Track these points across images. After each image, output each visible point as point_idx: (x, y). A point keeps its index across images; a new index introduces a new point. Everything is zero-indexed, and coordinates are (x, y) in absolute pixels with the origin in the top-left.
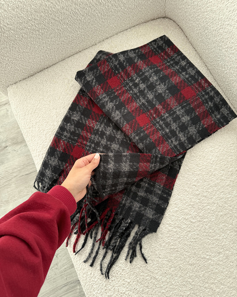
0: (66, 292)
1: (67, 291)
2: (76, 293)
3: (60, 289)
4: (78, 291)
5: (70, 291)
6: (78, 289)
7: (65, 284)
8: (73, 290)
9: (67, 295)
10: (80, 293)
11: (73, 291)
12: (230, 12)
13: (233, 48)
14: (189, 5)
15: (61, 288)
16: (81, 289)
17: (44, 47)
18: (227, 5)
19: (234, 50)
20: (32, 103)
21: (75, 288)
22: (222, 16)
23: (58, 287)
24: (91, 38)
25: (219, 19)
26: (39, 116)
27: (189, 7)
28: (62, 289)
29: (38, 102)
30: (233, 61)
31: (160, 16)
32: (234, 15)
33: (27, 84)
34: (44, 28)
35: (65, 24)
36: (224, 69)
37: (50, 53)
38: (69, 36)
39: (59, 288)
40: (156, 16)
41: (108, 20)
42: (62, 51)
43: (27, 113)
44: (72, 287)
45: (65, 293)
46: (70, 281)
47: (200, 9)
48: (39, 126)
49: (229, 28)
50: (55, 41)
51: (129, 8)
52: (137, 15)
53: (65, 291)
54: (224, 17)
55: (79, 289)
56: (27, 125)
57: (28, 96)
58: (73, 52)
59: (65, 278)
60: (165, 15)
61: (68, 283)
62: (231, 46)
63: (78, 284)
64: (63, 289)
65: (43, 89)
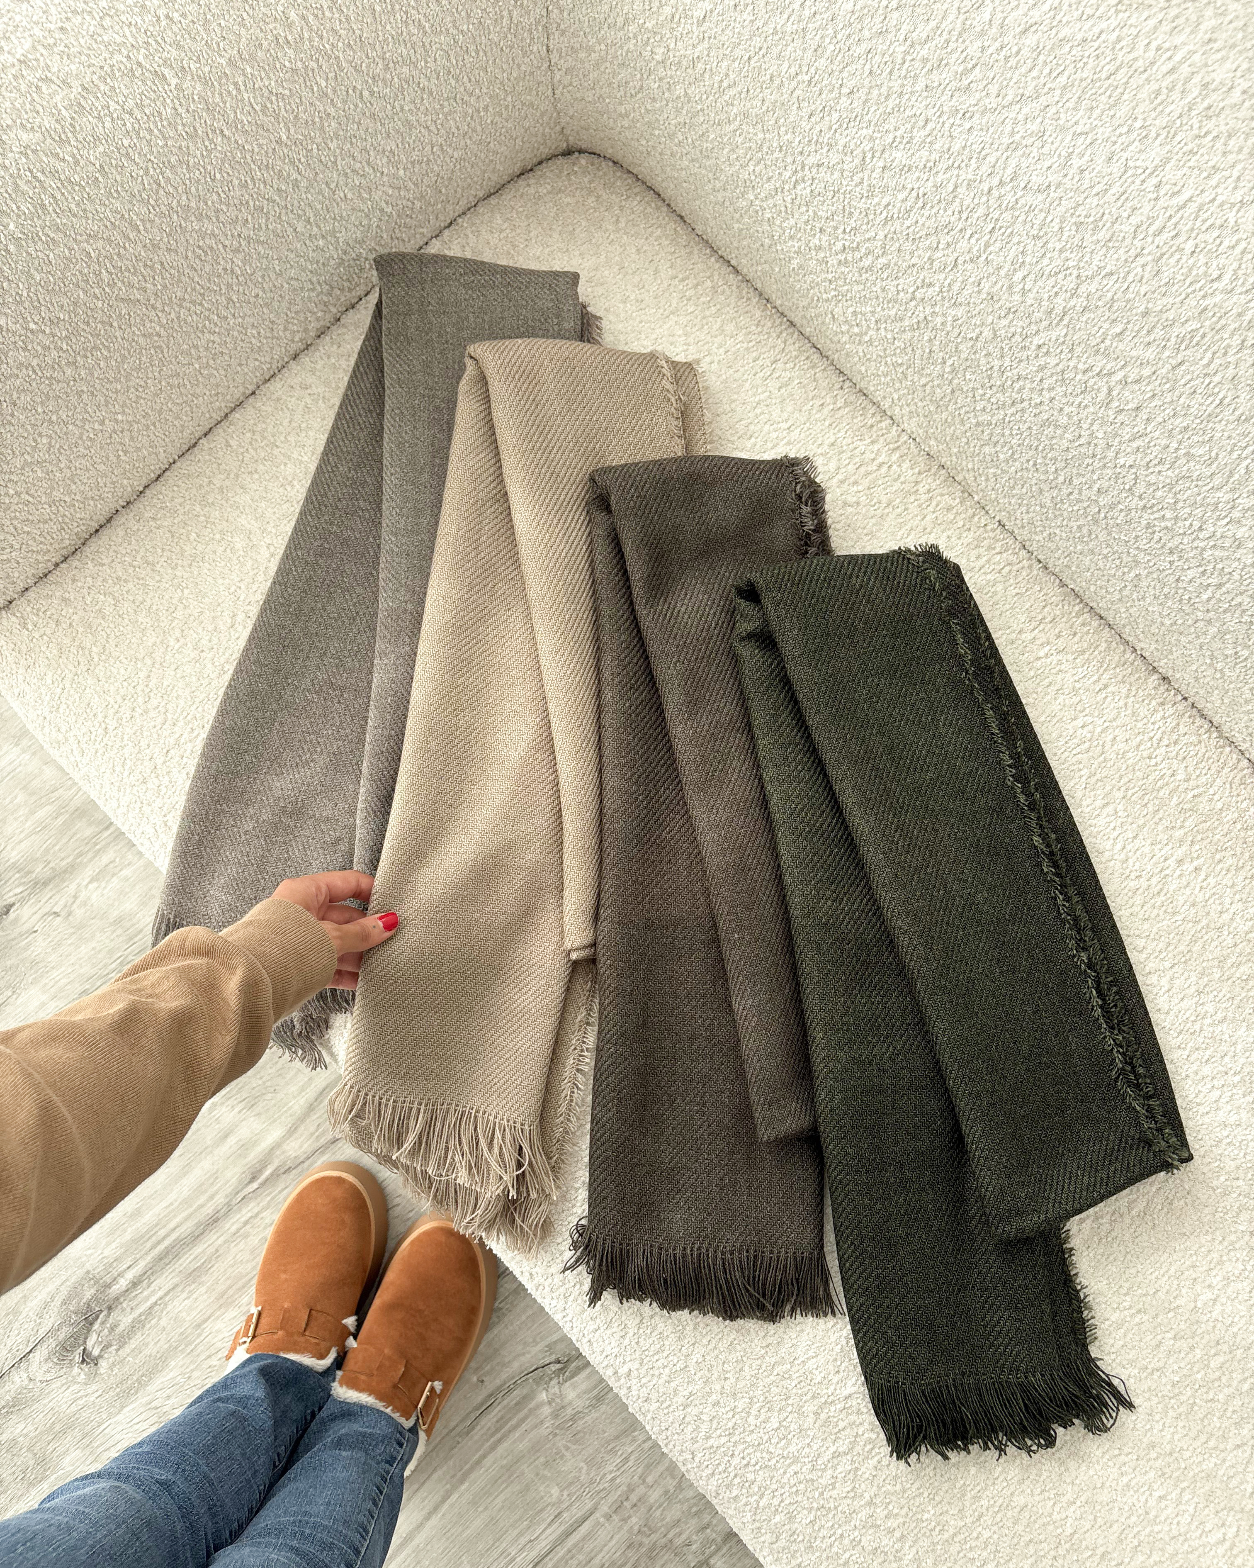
0: (498, 1436)
1: (497, 1431)
2: (542, 1422)
3: (468, 1433)
4: (546, 1410)
5: (513, 1422)
6: (542, 1404)
7: (482, 1404)
8: (521, 1415)
9: (505, 1445)
10: (557, 1416)
11: (523, 1420)
12: (813, 119)
13: (863, 251)
14: (654, 100)
15: (472, 1426)
16: (558, 1400)
17: (102, 423)
18: (795, 94)
19: (867, 255)
20: (122, 671)
21: (532, 1405)
22: (789, 136)
23: (454, 1429)
24: (286, 329)
25: (781, 147)
26: (169, 722)
27: (658, 105)
28: (473, 1429)
29: (149, 662)
30: (877, 297)
31: (545, 151)
32: (830, 128)
33: (65, 600)
34: (95, 348)
35: (171, 305)
36: (856, 330)
37: (132, 439)
38: (196, 347)
39: (459, 1429)
40: (529, 158)
41: (338, 235)
42: (178, 418)
43: (112, 724)
44: (516, 1404)
45: (493, 1440)
46: (501, 1386)
47: (702, 110)
48: (185, 760)
49: (828, 177)
50: (143, 384)
51: (413, 163)
52: (450, 179)
53: (490, 1432)
54: (797, 140)
55: (549, 1403)
56: (126, 773)
57: (94, 648)
58: (220, 408)
59: (475, 1379)
60: (567, 141)
61: (490, 1395)
62: (855, 245)
63: (538, 1384)
64: (479, 1427)
65: (149, 602)
